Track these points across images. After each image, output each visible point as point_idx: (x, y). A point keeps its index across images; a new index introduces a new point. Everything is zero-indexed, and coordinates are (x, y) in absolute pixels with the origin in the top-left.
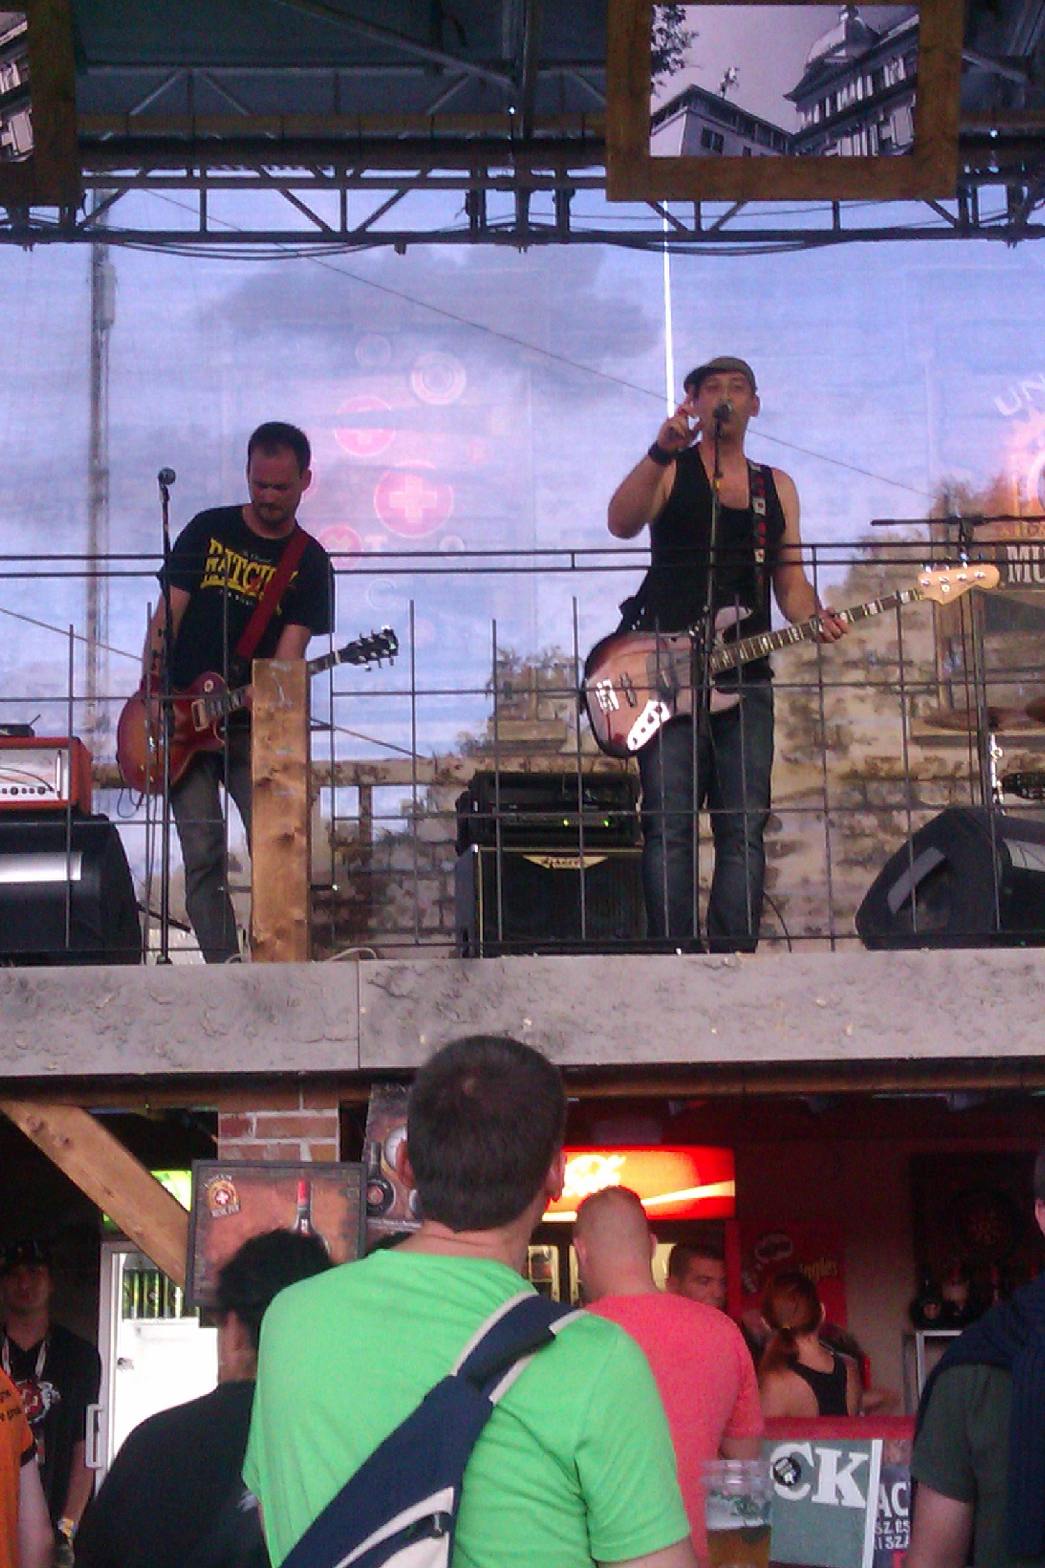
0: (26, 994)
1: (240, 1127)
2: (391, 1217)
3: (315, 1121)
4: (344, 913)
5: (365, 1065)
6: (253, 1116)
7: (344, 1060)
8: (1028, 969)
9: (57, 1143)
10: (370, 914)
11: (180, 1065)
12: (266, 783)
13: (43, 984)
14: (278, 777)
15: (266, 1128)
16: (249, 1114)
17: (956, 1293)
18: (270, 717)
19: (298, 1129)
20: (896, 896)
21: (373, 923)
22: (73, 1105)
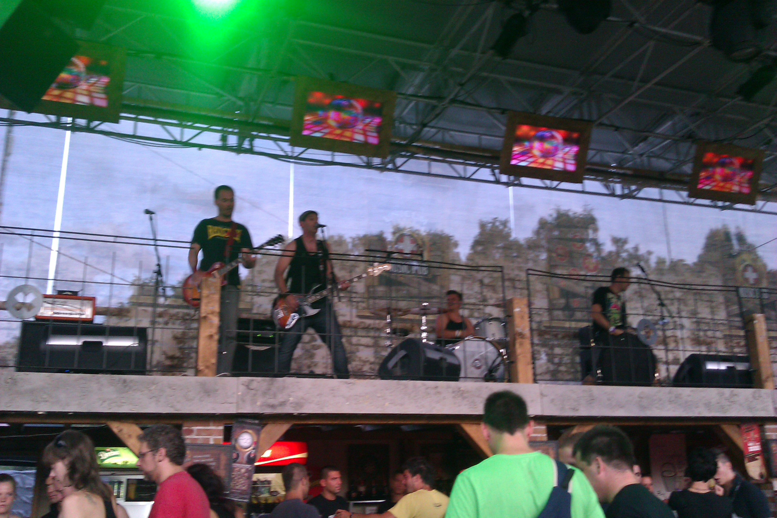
0: (125, 384)
1: (190, 432)
2: (239, 463)
3: (215, 430)
4: (176, 362)
5: (240, 412)
6: (195, 428)
7: (232, 410)
8: (437, 387)
9: (126, 436)
10: (184, 362)
11: (177, 411)
12: (205, 317)
13: (131, 381)
14: (210, 316)
15: (199, 432)
16: (193, 428)
17: (362, 489)
18: (208, 296)
19: (210, 432)
20: (391, 364)
21: (185, 365)
22: (133, 423)
